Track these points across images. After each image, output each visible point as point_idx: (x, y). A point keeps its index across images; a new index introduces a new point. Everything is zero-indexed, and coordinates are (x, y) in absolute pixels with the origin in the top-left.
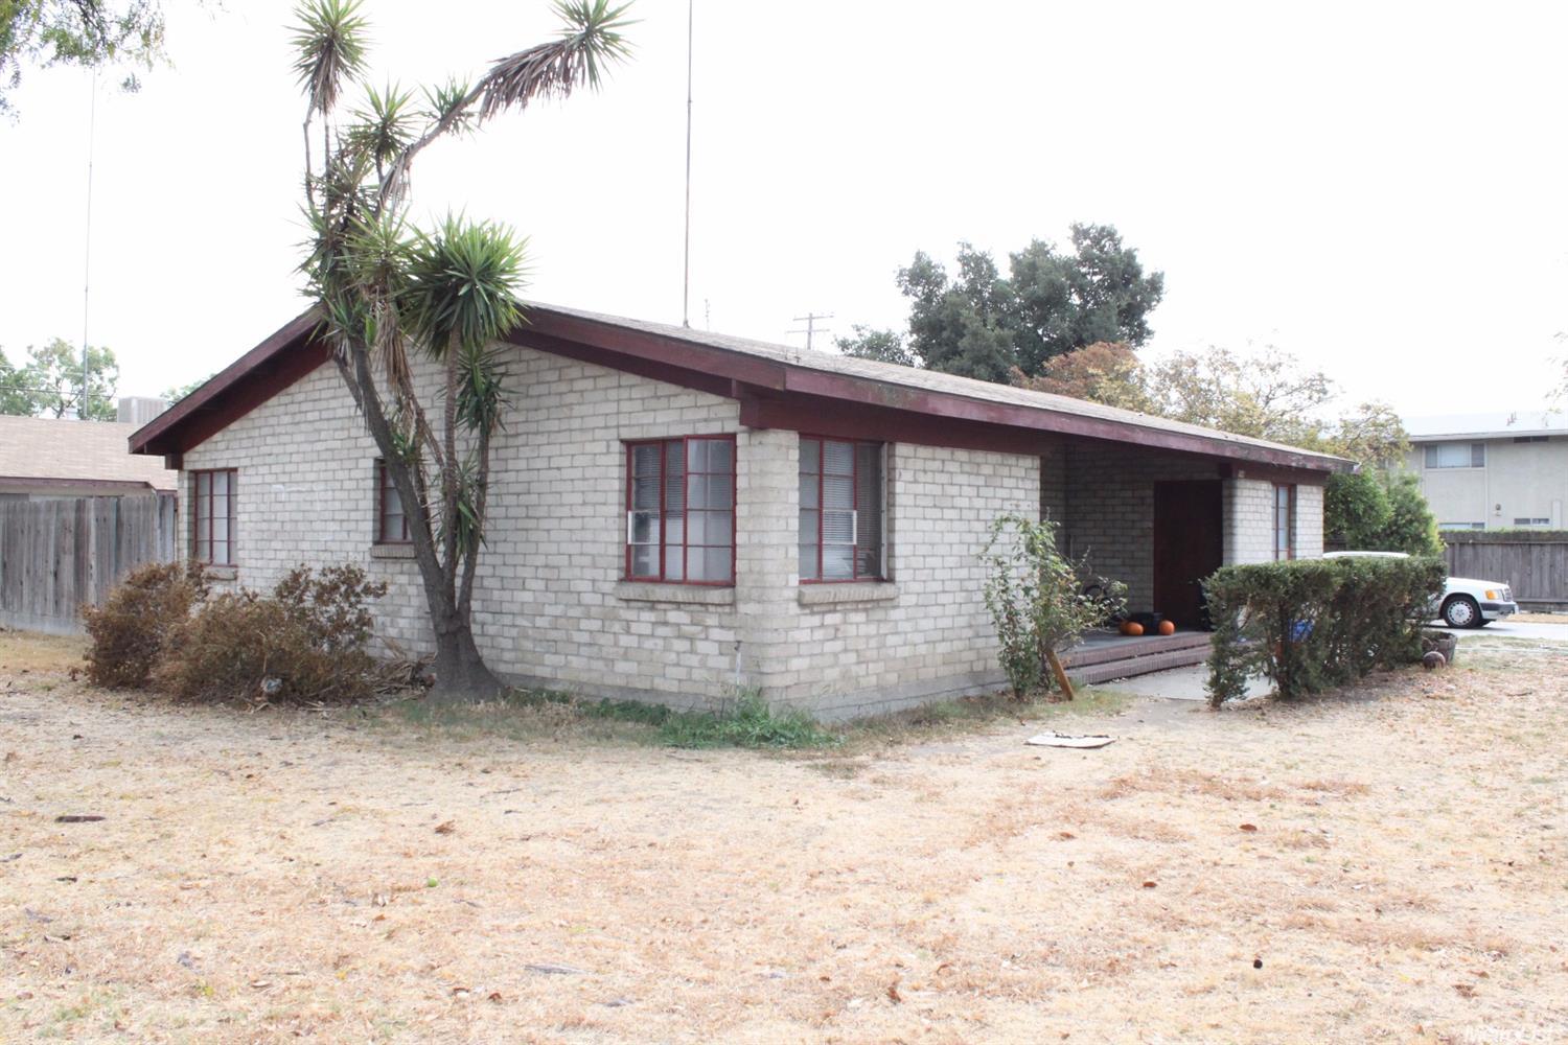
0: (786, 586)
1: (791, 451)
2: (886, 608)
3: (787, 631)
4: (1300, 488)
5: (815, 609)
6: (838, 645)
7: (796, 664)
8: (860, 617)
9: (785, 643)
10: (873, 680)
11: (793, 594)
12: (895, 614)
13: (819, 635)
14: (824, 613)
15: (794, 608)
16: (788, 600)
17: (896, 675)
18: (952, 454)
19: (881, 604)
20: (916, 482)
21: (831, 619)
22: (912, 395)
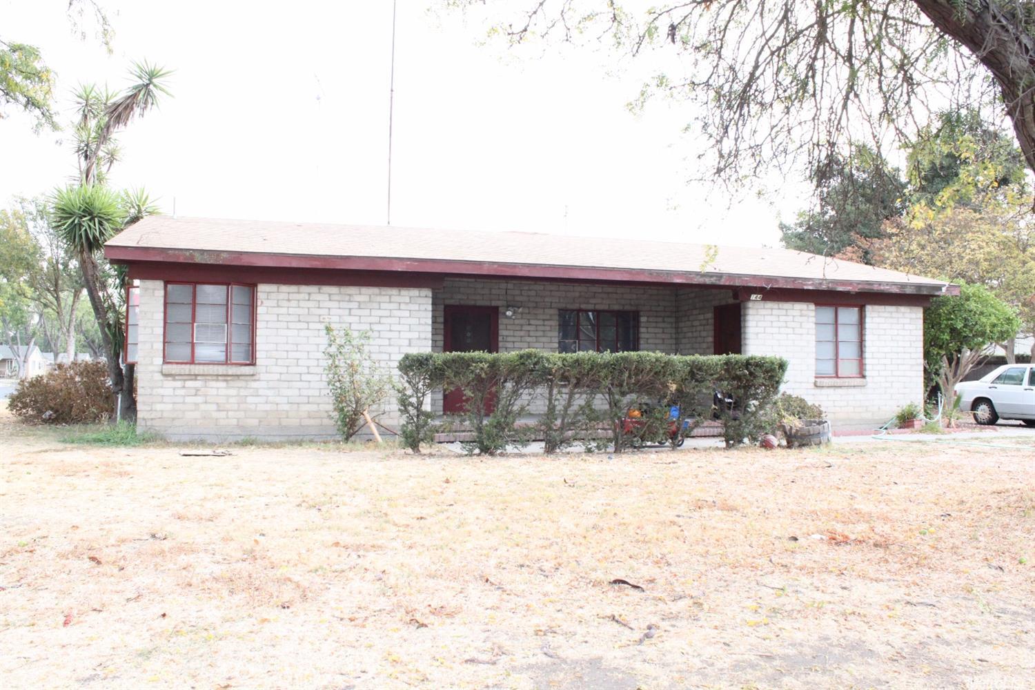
0: (152, 364)
1: (156, 292)
2: (247, 381)
3: (152, 388)
4: (869, 308)
5: (177, 378)
6: (199, 399)
8: (221, 384)
9: (151, 395)
10: (235, 422)
11: (158, 369)
12: (254, 385)
13: (182, 392)
14: (185, 380)
15: (158, 377)
16: (153, 372)
17: (257, 421)
18: (319, 289)
19: (241, 378)
20: (278, 306)
22: (225, 255)
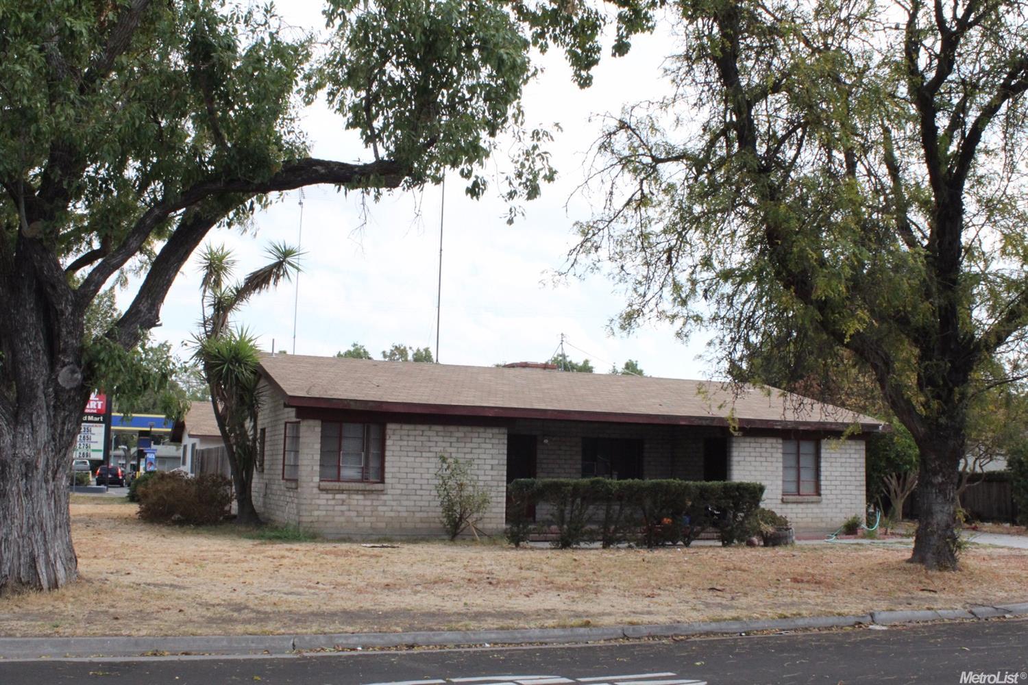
0: (312, 481)
1: (317, 428)
2: (378, 495)
3: (312, 499)
4: (823, 442)
5: (329, 492)
6: (344, 508)
7: (316, 513)
8: (360, 497)
9: (311, 504)
10: (369, 525)
11: (316, 485)
12: (384, 497)
13: (332, 502)
14: (336, 494)
15: (316, 491)
16: (312, 487)
17: (384, 524)
19: (374, 492)
20: (401, 440)
21: (338, 496)
22: (371, 404)
